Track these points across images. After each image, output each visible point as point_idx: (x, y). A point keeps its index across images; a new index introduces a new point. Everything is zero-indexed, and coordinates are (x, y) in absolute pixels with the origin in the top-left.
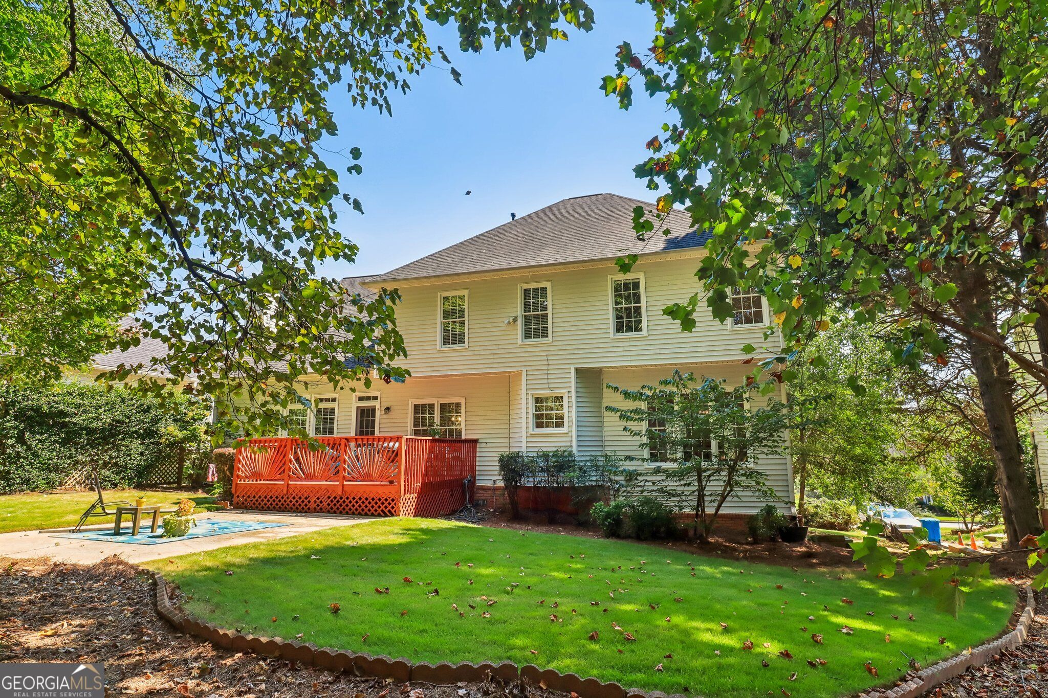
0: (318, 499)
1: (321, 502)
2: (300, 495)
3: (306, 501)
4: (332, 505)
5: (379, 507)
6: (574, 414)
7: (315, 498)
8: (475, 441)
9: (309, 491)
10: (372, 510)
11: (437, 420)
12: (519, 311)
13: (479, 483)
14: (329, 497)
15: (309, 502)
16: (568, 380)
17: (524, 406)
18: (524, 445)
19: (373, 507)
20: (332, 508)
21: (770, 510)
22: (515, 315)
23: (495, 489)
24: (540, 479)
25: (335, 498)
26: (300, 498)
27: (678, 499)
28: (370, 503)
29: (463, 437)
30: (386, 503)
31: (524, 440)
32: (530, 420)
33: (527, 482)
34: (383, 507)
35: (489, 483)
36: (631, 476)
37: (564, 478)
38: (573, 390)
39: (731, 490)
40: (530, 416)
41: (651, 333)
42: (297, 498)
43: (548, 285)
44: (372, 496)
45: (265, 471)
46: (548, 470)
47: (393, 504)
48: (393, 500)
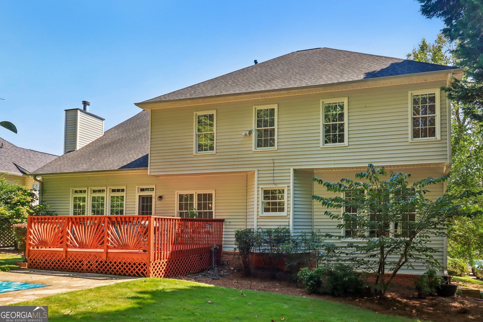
0: (89, 262)
1: (91, 265)
2: (75, 259)
3: (80, 264)
4: (99, 267)
5: (134, 270)
6: (291, 202)
7: (86, 262)
8: (222, 221)
9: (82, 257)
10: (129, 272)
11: (195, 206)
12: (254, 126)
13: (225, 250)
14: (97, 262)
15: (82, 264)
16: (288, 178)
17: (256, 196)
18: (255, 224)
19: (129, 269)
20: (99, 270)
21: (431, 274)
22: (250, 129)
23: (235, 254)
24: (265, 248)
25: (101, 262)
26: (76, 262)
27: (365, 266)
28: (127, 266)
29: (214, 218)
30: (139, 267)
31: (255, 220)
32: (260, 206)
33: (255, 250)
34: (137, 270)
35: (232, 250)
36: (331, 248)
37: (282, 248)
38: (291, 185)
39: (406, 261)
40: (260, 203)
41: (350, 143)
42: (73, 262)
43: (275, 107)
44: (129, 261)
45: (49, 241)
46: (270, 242)
47: (144, 267)
48: (145, 265)
